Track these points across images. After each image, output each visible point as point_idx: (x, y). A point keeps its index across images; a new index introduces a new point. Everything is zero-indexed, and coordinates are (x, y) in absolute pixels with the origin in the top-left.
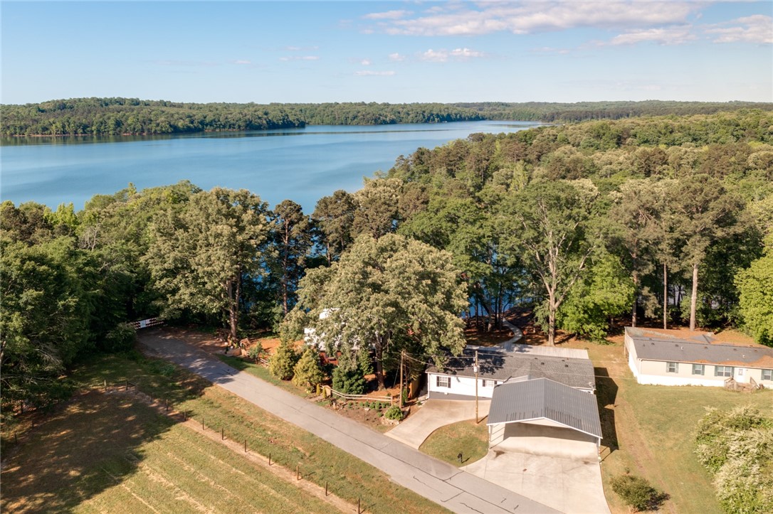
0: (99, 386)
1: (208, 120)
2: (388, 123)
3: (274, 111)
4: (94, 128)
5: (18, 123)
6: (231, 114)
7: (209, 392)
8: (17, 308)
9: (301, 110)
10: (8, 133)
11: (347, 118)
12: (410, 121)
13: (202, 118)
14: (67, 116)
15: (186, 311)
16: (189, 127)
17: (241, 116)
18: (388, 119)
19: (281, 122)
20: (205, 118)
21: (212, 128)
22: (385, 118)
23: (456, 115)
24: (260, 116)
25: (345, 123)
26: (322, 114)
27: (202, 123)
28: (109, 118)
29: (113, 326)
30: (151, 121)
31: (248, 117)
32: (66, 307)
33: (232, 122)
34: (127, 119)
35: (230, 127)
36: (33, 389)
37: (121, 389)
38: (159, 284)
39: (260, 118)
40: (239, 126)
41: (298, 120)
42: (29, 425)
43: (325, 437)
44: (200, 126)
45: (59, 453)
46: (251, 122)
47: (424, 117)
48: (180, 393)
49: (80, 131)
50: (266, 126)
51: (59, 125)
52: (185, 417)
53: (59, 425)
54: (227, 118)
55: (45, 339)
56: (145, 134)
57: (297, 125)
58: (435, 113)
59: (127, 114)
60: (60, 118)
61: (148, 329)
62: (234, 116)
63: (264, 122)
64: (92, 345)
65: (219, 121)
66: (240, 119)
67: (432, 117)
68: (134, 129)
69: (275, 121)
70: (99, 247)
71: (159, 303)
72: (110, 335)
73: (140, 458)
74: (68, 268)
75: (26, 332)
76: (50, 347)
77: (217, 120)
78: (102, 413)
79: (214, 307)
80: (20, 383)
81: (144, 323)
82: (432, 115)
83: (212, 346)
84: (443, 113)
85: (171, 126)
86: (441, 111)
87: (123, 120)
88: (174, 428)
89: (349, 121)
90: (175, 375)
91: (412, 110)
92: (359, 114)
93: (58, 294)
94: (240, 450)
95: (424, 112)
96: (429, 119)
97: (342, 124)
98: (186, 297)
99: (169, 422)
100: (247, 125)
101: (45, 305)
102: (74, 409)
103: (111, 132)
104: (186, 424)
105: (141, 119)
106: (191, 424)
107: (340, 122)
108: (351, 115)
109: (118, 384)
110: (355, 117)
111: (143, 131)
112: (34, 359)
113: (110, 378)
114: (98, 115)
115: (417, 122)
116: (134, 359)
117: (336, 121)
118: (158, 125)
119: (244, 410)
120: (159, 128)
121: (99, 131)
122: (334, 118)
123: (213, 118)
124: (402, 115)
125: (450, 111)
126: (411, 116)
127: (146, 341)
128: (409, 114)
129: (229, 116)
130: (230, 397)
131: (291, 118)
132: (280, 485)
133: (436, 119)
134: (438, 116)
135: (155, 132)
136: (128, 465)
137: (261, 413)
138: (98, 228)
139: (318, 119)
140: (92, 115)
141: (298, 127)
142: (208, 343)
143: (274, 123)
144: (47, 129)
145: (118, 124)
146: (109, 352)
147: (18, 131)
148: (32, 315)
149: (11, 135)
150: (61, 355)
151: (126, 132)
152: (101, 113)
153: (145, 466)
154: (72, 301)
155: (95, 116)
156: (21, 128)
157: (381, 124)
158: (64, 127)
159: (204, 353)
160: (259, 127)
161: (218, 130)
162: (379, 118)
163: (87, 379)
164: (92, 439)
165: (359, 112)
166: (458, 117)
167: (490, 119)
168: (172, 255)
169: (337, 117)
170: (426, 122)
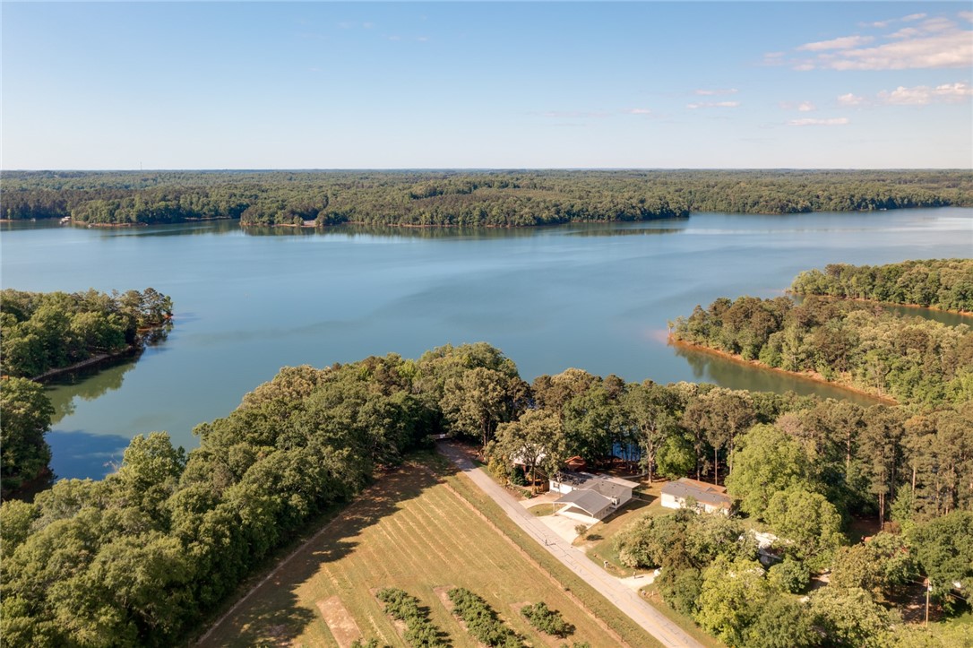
0: (413, 464)
1: (575, 209)
2: (799, 212)
3: (652, 197)
4: (460, 219)
5: (392, 212)
6: (601, 203)
7: (458, 474)
8: (382, 425)
9: (690, 192)
10: (383, 222)
11: (745, 204)
12: (832, 208)
13: (569, 207)
14: (436, 204)
15: (461, 433)
16: (554, 218)
17: (612, 205)
18: (799, 207)
19: (658, 212)
20: (572, 207)
21: (579, 218)
22: (795, 206)
23: (903, 199)
24: (634, 205)
26: (715, 197)
27: (568, 213)
28: (474, 209)
29: (425, 436)
30: (515, 212)
31: (619, 206)
32: (400, 427)
33: (601, 212)
34: (491, 210)
35: (599, 218)
36: (386, 459)
37: (422, 467)
38: (449, 416)
39: (633, 207)
40: (609, 217)
41: (679, 208)
42: (384, 474)
43: (494, 498)
44: (567, 216)
45: (394, 486)
46: (623, 212)
47: (852, 203)
48: (446, 472)
49: (447, 221)
50: (641, 217)
51: (428, 215)
52: (444, 482)
53: (395, 477)
54: (595, 208)
55: (392, 439)
56: (508, 226)
57: (677, 215)
58: (869, 197)
59: (492, 204)
60: (430, 208)
61: (443, 439)
62: (605, 203)
63: (638, 212)
64: (413, 444)
65: (587, 210)
66: (611, 209)
67: (864, 204)
68: (498, 220)
69: (651, 210)
70: (421, 392)
71: (447, 427)
72: (422, 441)
73: (422, 493)
74: (403, 407)
75: (385, 435)
76: (393, 442)
77: (585, 210)
78: (412, 475)
79: (475, 433)
80: (382, 456)
81: (442, 436)
82: (865, 200)
83: (471, 454)
84: (881, 197)
85: (534, 218)
86: (878, 195)
87: (488, 210)
88: (438, 485)
90: (448, 464)
91: (837, 194)
92: (761, 200)
93: (397, 421)
94: (459, 496)
95: (853, 196)
96: (859, 205)
97: (739, 211)
98: (460, 425)
99: (437, 483)
100: (618, 216)
101: (392, 425)
102: (402, 472)
103: (475, 224)
104: (443, 485)
105: (505, 210)
106: (445, 485)
107: (736, 209)
108: (750, 201)
109: (422, 464)
110: (756, 203)
111: (506, 223)
112: (387, 447)
113: (418, 461)
114: (464, 205)
115: (842, 210)
116: (432, 454)
117: (731, 208)
118: (521, 216)
119: (469, 484)
120: (522, 220)
121: (464, 222)
122: (730, 204)
123: (581, 207)
124: (821, 200)
125: (893, 195)
126: (834, 201)
127: (441, 446)
128: (831, 200)
129: (599, 205)
130: (466, 478)
131: (672, 206)
132: (466, 509)
133: (870, 206)
134: (873, 201)
135: (519, 224)
136: (417, 494)
137: (475, 486)
138: (422, 381)
139: (709, 204)
140: (459, 204)
141: (679, 218)
142: (469, 452)
143: (650, 213)
144: (417, 219)
145: (483, 215)
146: (421, 448)
147: (392, 220)
148: (387, 429)
149: (386, 224)
150: (398, 447)
151: (489, 224)
152: (468, 203)
153: (423, 495)
154: (403, 425)
155: (461, 206)
156: (395, 218)
157: (790, 212)
158: (432, 217)
159: (465, 457)
160: (631, 219)
161: (585, 221)
162: (787, 205)
163: (409, 460)
164: (406, 484)
165: (761, 197)
166: (906, 201)
168: (453, 403)
169: (732, 202)
170: (854, 209)
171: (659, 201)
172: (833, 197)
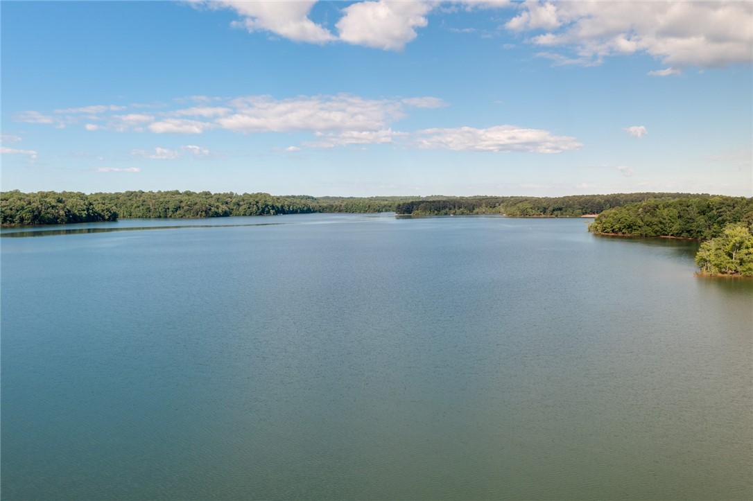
2: (221, 216)
11: (166, 210)
12: (242, 213)
18: (220, 211)
19: (84, 214)
22: (216, 210)
23: (289, 207)
24: (53, 204)
25: (164, 215)
31: (34, 205)
33: (9, 212)
39: (53, 207)
40: (22, 219)
41: (108, 210)
46: (40, 213)
47: (258, 209)
50: (66, 219)
57: (107, 217)
58: (270, 203)
63: (61, 213)
66: (23, 208)
67: (267, 209)
69: (76, 212)
82: (267, 206)
84: (277, 204)
86: (274, 202)
89: (170, 213)
91: (243, 201)
92: (183, 205)
95: (257, 202)
96: (263, 211)
97: (160, 217)
100: (35, 218)
107: (157, 214)
108: (171, 206)
110: (177, 208)
115: (251, 215)
117: (151, 213)
122: (148, 210)
124: (232, 206)
126: (243, 207)
128: (239, 205)
131: (98, 209)
133: (271, 211)
134: (273, 207)
141: (109, 220)
143: (74, 215)
157: (213, 216)
160: (54, 221)
162: (210, 209)
165: (181, 202)
167: (320, 212)
169: (152, 208)
170: (260, 214)
171: (82, 203)
172: (241, 203)
